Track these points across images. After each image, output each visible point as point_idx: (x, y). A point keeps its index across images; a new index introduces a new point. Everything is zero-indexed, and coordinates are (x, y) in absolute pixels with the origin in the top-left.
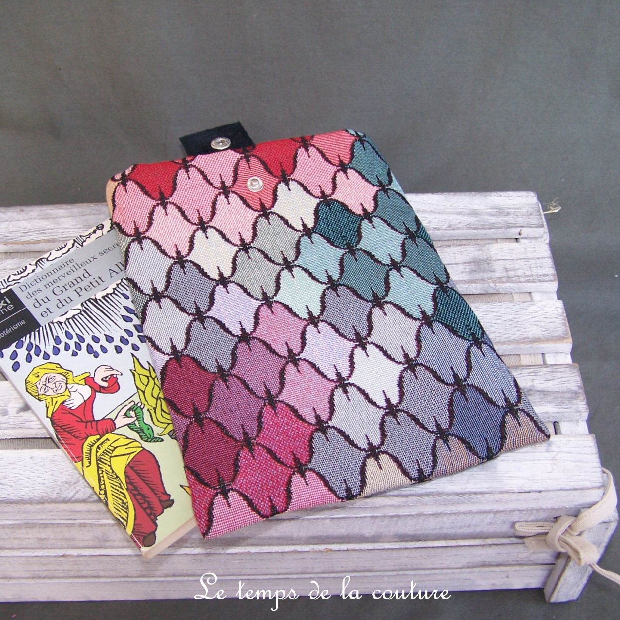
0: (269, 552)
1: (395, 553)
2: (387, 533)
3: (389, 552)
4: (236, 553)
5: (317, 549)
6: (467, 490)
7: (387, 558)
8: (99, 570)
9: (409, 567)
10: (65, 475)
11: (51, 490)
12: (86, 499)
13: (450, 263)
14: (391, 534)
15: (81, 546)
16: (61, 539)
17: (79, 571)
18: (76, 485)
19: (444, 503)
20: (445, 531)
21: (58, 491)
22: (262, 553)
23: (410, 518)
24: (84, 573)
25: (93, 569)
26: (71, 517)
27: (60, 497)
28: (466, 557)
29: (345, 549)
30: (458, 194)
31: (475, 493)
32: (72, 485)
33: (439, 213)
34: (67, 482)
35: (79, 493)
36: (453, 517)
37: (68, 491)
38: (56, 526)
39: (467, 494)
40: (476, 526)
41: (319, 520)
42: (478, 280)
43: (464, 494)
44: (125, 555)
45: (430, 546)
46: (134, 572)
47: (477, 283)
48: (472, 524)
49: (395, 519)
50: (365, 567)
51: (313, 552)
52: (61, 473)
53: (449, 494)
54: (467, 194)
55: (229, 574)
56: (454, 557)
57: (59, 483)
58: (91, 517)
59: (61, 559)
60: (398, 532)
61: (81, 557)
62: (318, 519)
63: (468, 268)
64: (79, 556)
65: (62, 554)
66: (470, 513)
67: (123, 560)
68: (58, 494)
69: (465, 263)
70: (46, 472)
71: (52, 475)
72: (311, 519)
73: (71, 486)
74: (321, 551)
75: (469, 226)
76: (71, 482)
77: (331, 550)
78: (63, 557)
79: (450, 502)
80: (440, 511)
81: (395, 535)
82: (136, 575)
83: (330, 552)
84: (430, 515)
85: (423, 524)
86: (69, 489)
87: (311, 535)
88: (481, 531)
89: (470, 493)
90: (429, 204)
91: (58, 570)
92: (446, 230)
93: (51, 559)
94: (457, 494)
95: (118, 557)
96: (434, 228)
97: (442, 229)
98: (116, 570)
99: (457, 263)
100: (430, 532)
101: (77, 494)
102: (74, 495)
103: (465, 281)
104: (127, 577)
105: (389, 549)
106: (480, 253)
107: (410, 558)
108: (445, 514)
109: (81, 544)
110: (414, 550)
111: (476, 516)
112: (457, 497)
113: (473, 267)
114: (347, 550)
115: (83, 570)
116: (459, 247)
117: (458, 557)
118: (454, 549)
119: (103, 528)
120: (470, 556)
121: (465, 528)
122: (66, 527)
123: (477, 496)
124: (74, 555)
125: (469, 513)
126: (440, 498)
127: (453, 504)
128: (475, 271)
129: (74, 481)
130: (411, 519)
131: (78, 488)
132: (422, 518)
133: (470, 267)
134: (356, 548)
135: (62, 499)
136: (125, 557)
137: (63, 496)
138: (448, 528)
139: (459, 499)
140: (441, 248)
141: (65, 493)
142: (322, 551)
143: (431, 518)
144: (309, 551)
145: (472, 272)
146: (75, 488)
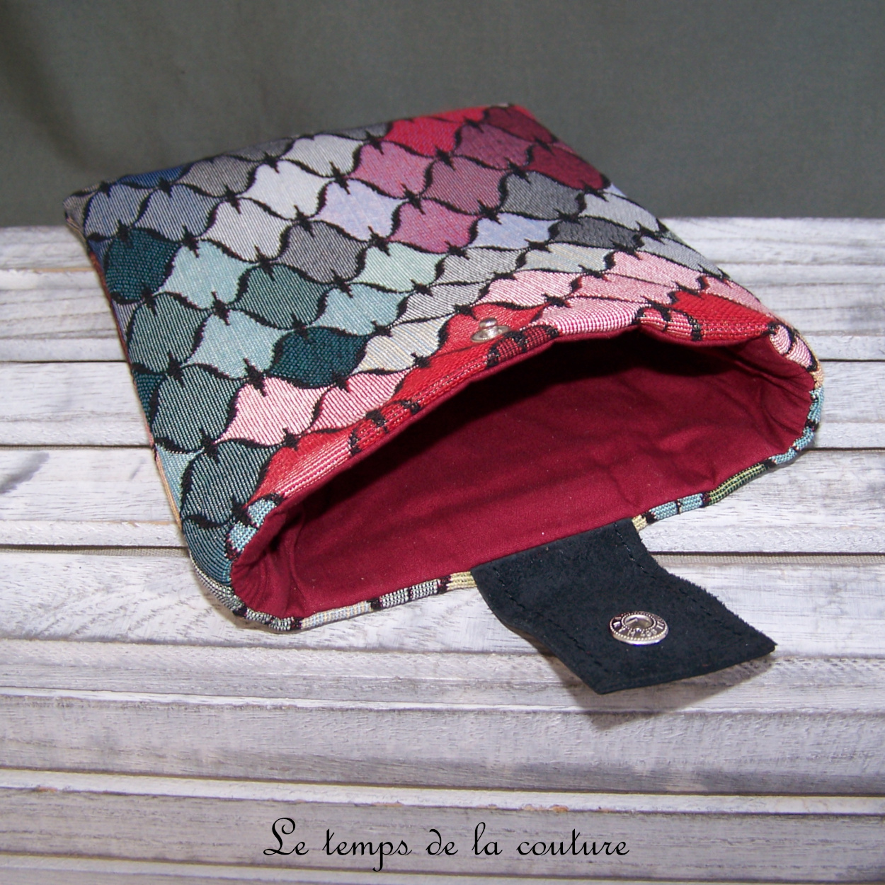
0: (439, 807)
1: (698, 827)
2: (680, 767)
3: (686, 823)
4: (372, 805)
5: (537, 806)
6: (848, 651)
7: (683, 840)
8: (108, 837)
9: (726, 872)
10: (42, 594)
11: (8, 616)
12: (71, 634)
13: (815, 307)
14: (689, 768)
15: (68, 765)
16: (28, 743)
17: (70, 836)
18: (58, 611)
19: (799, 684)
20: (802, 768)
21: (20, 618)
22: (424, 807)
23: (728, 721)
24: (81, 844)
25: (96, 833)
26: (43, 680)
27: (23, 628)
28: (845, 850)
29: (595, 808)
30: (829, 220)
31: (866, 658)
32: (49, 611)
33: (796, 243)
34: (41, 606)
35: (59, 624)
36: (819, 727)
37: (40, 619)
38: (14, 702)
39: (847, 657)
40: (867, 756)
41: (538, 717)
42: (867, 330)
43: (841, 658)
44: (155, 796)
45: (772, 810)
46: (176, 847)
47: (865, 335)
48: (860, 748)
49: (697, 723)
50: (637, 865)
51: (529, 811)
52: (34, 591)
53: (810, 657)
54: (847, 220)
55: (362, 866)
56: (820, 847)
57: (26, 606)
58: (80, 683)
59: (33, 799)
60: (703, 763)
61: (71, 797)
62: (535, 712)
63: (848, 315)
64: (68, 792)
65: (34, 786)
66: (856, 715)
67: (152, 809)
68: (20, 624)
69: (842, 308)
70: (8, 588)
71: (17, 593)
72: (521, 712)
73: (47, 611)
74: (546, 812)
75: (850, 261)
76: (49, 606)
77: (566, 810)
78: (36, 794)
79: (812, 679)
80: (790, 708)
81: (698, 774)
82: (180, 857)
83: (563, 817)
84: (771, 716)
85: (756, 744)
86: (41, 617)
87: (524, 761)
88: (878, 774)
89: (854, 657)
90: (778, 231)
91: (31, 832)
92: (807, 264)
93: (14, 799)
94: (827, 658)
95: (142, 800)
96: (786, 262)
97: (802, 264)
98: (140, 840)
99: (828, 306)
100: (771, 768)
101: (55, 626)
102: (50, 626)
103: (843, 332)
104: (164, 860)
105: (685, 813)
106: (871, 295)
107: (730, 843)
108: (801, 715)
109: (69, 759)
110: (738, 820)
111: (869, 725)
112: (828, 666)
113: (857, 313)
114: (599, 811)
115: (77, 835)
116: (832, 288)
117: (828, 847)
118: (820, 823)
119: (105, 712)
120: (854, 846)
121: (844, 762)
122: (34, 704)
123: (869, 665)
124: (56, 790)
125: (851, 716)
126: (790, 667)
127: (819, 686)
128: (861, 319)
129: (55, 604)
130: (730, 727)
131: (59, 616)
132: (754, 725)
133: (852, 313)
134: (618, 809)
135: (24, 632)
136: (155, 801)
137: (28, 627)
138: (808, 759)
139: (831, 672)
140: (799, 287)
141: (34, 622)
142: (548, 811)
143: (773, 723)
144: (521, 810)
145: (854, 319)
146: (55, 615)
